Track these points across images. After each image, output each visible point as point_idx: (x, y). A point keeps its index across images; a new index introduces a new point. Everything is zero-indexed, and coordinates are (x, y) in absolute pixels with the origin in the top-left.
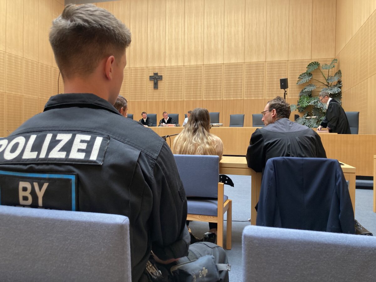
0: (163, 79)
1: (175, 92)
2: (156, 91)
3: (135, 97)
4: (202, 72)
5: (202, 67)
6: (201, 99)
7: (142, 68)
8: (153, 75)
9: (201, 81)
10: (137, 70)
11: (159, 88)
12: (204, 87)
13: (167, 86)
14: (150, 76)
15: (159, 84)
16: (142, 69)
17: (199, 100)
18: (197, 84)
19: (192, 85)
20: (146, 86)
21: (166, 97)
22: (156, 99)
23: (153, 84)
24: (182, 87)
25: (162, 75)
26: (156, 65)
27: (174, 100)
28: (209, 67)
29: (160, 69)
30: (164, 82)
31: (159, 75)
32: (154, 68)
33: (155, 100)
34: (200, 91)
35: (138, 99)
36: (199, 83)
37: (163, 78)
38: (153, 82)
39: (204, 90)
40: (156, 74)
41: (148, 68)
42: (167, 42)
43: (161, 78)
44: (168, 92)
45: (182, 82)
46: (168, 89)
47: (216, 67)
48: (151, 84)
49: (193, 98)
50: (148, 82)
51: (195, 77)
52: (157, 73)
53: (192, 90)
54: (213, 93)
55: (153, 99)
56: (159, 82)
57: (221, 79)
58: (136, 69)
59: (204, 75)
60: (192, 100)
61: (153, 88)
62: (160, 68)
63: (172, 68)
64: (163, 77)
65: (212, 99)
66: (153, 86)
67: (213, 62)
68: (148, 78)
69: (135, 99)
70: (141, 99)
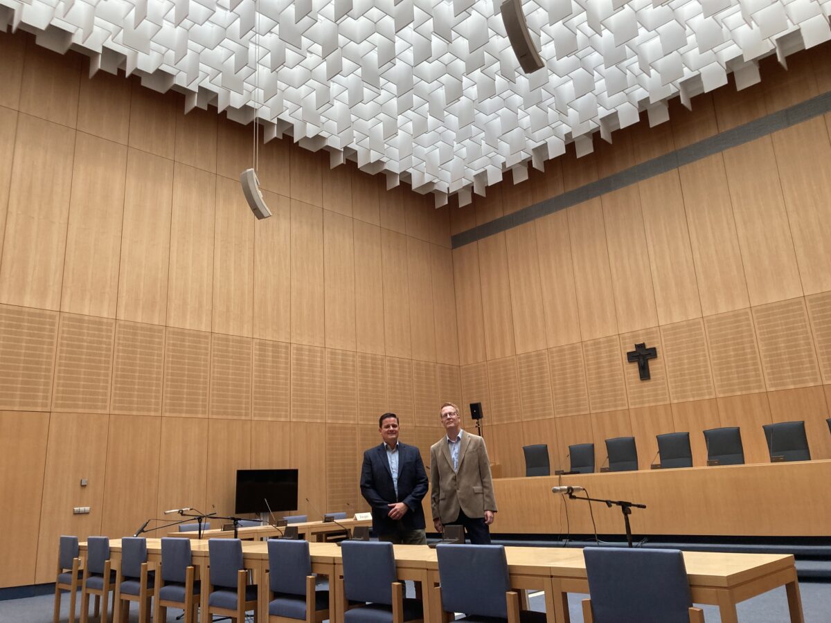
0: (658, 355)
1: (691, 379)
2: (646, 383)
3: (602, 402)
4: (752, 325)
5: (750, 315)
6: (763, 390)
7: (609, 338)
8: (634, 350)
9: (752, 347)
10: (599, 343)
11: (651, 377)
12: (764, 360)
13: (670, 369)
14: (628, 353)
15: (650, 367)
16: (609, 340)
17: (757, 391)
18: (745, 354)
19: (732, 359)
20: (623, 377)
21: (671, 396)
22: (649, 402)
23: (638, 369)
24: (706, 366)
25: (656, 346)
26: (638, 327)
27: (691, 399)
28: (767, 311)
29: (647, 334)
30: (662, 360)
31: (648, 347)
32: (634, 334)
33: (647, 405)
34: (756, 370)
35: (609, 407)
36: (749, 351)
37: (657, 352)
38: (636, 365)
39: (764, 366)
40: (641, 347)
41: (621, 336)
42: (655, 274)
43: (653, 353)
44: (675, 382)
45: (705, 356)
46: (675, 376)
47: (787, 307)
48: (634, 369)
49: (741, 390)
50: (625, 366)
51: (734, 339)
52: (644, 344)
53: (734, 370)
54: (792, 371)
55: (643, 402)
56: (650, 362)
57: (807, 333)
58: (596, 343)
59: (758, 332)
60: (739, 393)
61: (639, 379)
62: (648, 332)
63: (675, 328)
64: (657, 350)
65: (792, 387)
66: (639, 374)
67: (773, 297)
68: (625, 356)
69: (603, 408)
70: (616, 406)
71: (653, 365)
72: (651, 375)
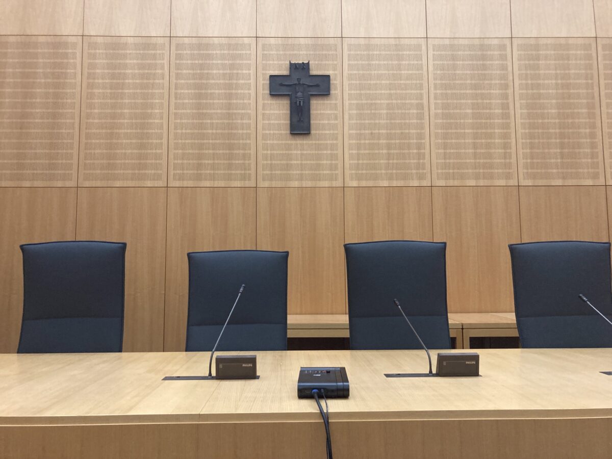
0: (332, 92)
2: (300, 141)
3: (199, 166)
4: (509, 69)
6: (513, 182)
7: (233, 41)
8: (285, 72)
9: (505, 106)
10: (207, 46)
11: (313, 132)
12: (520, 131)
14: (271, 76)
15: (313, 112)
16: (233, 45)
17: (502, 182)
18: (490, 116)
19: (468, 121)
20: (253, 122)
21: (347, 172)
22: (301, 178)
23: (288, 112)
24: (420, 126)
25: (330, 72)
26: (299, 30)
27: (385, 183)
28: (537, 49)
29: (316, 47)
30: (339, 102)
31: (314, 72)
32: (287, 43)
33: (296, 184)
34: (506, 146)
35: (213, 178)
36: (497, 111)
37: (332, 87)
38: (285, 102)
39: (520, 141)
40: (300, 69)
41: (260, 41)
44: (359, 147)
45: (421, 107)
46: (359, 136)
48: (280, 110)
49: (477, 177)
50: (260, 102)
52: (307, 64)
54: (562, 155)
55: (287, 178)
56: (315, 102)
57: (593, 98)
58: (203, 45)
59: (517, 82)
60: (472, 183)
62: (319, 45)
63: (371, 46)
64: (332, 82)
65: (559, 182)
66: (288, 122)
68: (264, 83)
69: (199, 177)
70: (229, 178)
71: (319, 109)
72: (313, 127)
